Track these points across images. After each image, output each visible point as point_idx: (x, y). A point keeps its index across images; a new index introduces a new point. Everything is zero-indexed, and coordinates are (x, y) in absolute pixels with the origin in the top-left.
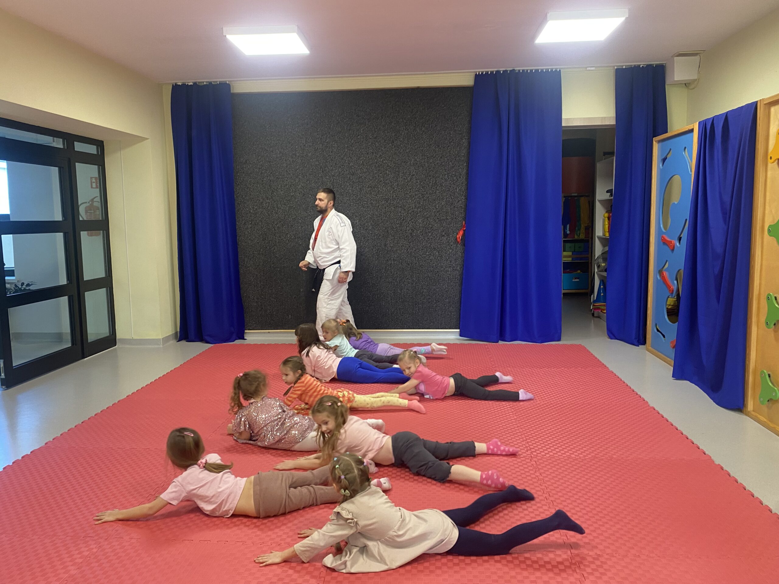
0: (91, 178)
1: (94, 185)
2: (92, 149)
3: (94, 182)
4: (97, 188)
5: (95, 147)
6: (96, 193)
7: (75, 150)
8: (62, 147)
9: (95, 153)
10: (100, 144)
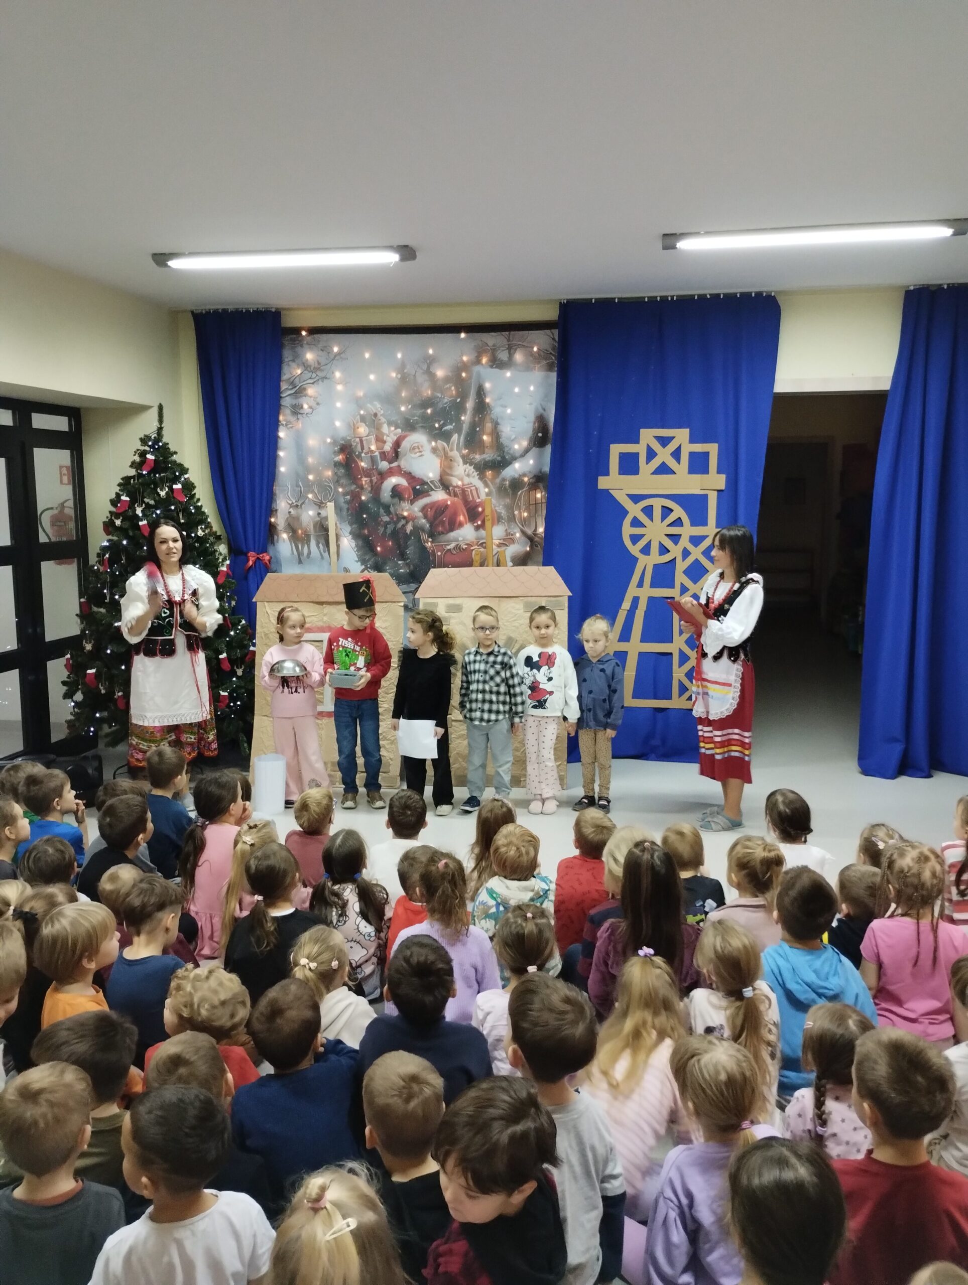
0: (61, 467)
1: (65, 479)
2: (60, 423)
3: (65, 475)
4: (69, 484)
5: (66, 419)
6: (67, 492)
7: (33, 427)
8: (12, 424)
9: (68, 430)
10: (73, 413)
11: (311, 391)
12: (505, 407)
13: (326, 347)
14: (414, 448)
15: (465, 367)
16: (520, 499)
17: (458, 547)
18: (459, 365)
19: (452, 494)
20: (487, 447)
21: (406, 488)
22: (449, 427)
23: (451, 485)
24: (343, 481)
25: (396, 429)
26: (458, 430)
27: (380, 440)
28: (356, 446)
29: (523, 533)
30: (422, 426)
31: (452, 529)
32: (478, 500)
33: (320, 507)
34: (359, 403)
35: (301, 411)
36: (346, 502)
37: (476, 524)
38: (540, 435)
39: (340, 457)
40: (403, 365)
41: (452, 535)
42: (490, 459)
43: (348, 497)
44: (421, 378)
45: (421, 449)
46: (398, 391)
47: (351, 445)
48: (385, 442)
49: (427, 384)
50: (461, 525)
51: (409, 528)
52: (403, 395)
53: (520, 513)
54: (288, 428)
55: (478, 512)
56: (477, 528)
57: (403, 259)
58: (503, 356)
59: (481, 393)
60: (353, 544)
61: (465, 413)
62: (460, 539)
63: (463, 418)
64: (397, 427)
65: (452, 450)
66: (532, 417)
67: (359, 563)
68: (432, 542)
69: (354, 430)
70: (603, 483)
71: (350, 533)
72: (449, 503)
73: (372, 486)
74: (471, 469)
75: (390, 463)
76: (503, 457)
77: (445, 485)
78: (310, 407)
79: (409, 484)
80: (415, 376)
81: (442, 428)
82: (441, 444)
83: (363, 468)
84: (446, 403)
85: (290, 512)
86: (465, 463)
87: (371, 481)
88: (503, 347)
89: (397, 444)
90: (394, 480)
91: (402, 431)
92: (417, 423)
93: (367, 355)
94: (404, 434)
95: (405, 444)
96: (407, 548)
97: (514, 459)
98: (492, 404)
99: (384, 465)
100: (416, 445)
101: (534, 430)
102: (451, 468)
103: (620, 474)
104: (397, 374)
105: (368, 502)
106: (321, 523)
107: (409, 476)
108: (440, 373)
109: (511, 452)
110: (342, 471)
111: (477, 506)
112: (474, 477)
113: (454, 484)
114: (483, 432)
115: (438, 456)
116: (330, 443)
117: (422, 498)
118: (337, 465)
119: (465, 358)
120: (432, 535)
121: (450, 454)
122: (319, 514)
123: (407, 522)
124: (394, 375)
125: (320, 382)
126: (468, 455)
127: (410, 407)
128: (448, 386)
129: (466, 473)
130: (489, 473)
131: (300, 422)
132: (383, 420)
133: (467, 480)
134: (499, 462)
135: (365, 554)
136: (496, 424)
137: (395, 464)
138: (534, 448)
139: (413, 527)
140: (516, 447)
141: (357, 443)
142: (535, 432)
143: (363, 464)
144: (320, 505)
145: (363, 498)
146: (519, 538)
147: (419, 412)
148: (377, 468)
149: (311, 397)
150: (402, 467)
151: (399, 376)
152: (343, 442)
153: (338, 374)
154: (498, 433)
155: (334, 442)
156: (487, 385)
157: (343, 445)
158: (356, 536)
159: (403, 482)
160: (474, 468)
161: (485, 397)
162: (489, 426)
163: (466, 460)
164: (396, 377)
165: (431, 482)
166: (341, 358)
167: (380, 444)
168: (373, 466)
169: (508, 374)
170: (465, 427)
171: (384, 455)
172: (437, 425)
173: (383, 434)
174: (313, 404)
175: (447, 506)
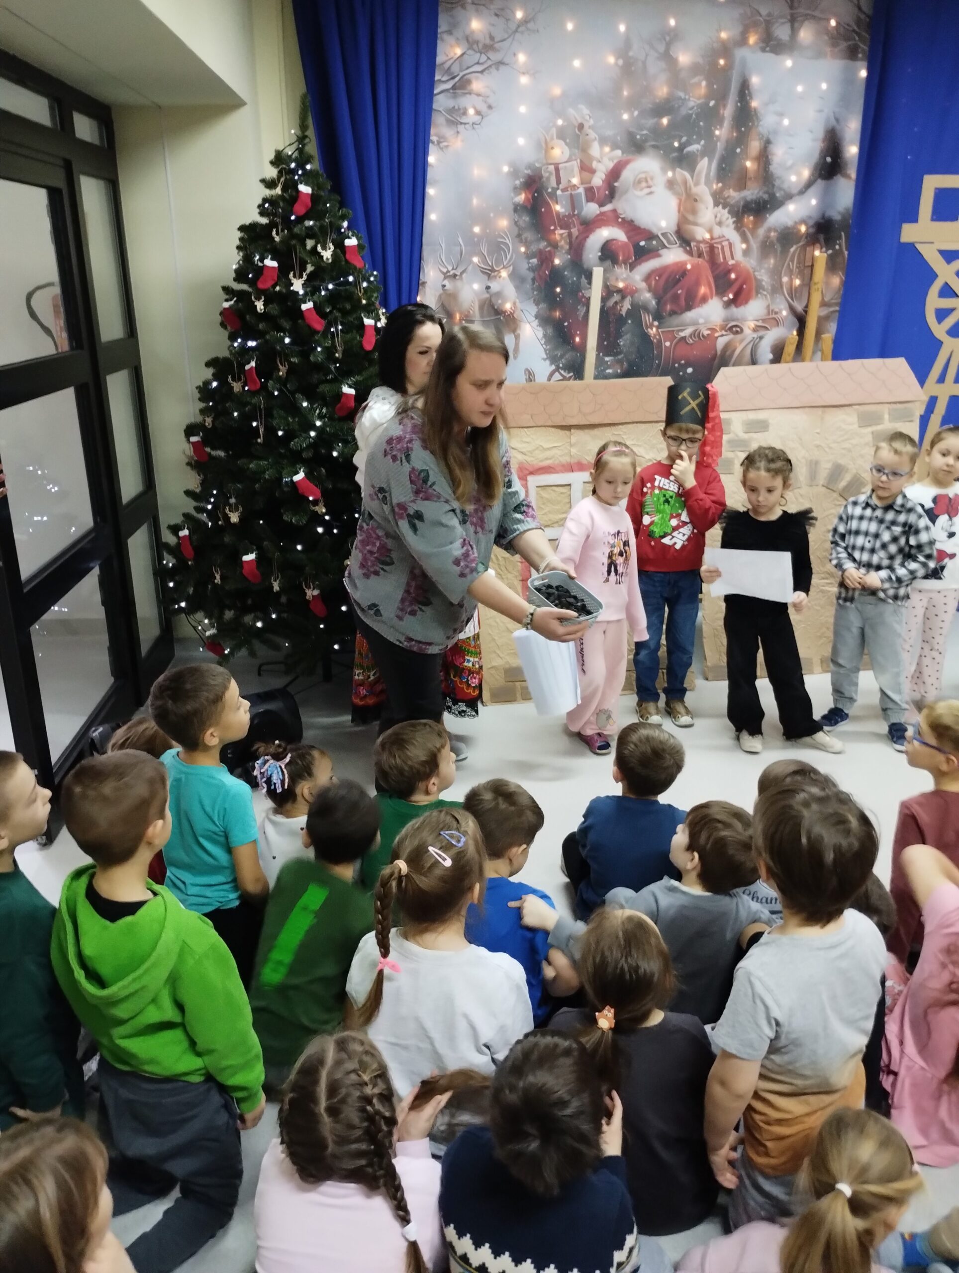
7: (77, 136)
10: (108, 119)
11: (477, 85)
12: (781, 115)
13: (502, 9)
14: (639, 182)
15: (726, 50)
16: (792, 261)
17: (696, 334)
18: (715, 45)
19: (695, 253)
20: (750, 179)
21: (625, 244)
22: (694, 148)
23: (694, 240)
24: (528, 235)
25: (613, 149)
26: (708, 151)
27: (586, 169)
28: (548, 179)
29: (792, 309)
30: (654, 147)
31: (689, 307)
32: (731, 262)
33: (489, 275)
34: (555, 106)
35: (464, 120)
36: (531, 269)
37: (725, 299)
38: (829, 159)
39: (521, 198)
40: (628, 43)
41: (690, 315)
42: (754, 197)
43: (534, 261)
44: (655, 67)
45: (650, 183)
46: (618, 90)
47: (541, 177)
48: (593, 172)
49: (663, 77)
50: (704, 300)
51: (627, 305)
52: (625, 93)
53: (791, 280)
54: (442, 149)
55: (729, 279)
56: (728, 304)
58: (782, 32)
59: (744, 91)
60: (540, 333)
61: (721, 126)
62: (701, 321)
63: (717, 132)
64: (615, 147)
65: (697, 184)
66: (820, 133)
67: (548, 362)
68: (658, 327)
69: (547, 151)
70: (909, 233)
71: (536, 317)
72: (689, 267)
73: (570, 244)
74: (724, 214)
75: (601, 205)
76: (772, 196)
77: (684, 239)
78: (478, 113)
79: (629, 238)
80: (644, 63)
81: (683, 150)
82: (682, 174)
83: (558, 214)
84: (692, 108)
85: (444, 286)
86: (716, 204)
87: (570, 235)
88: (781, 17)
89: (615, 174)
90: (605, 233)
91: (623, 153)
92: (646, 141)
93: (570, 26)
94: (626, 157)
95: (627, 175)
96: (619, 335)
97: (789, 197)
98: (761, 111)
99: (591, 209)
100: (643, 176)
101: (822, 152)
102: (694, 212)
103: (933, 220)
104: (617, 59)
105: (564, 267)
106: (490, 301)
107: (630, 226)
108: (684, 58)
109: (785, 186)
110: (526, 218)
111: (729, 272)
112: (728, 226)
113: (699, 237)
114: (745, 154)
115: (676, 193)
116: (509, 173)
117: (647, 260)
118: (517, 209)
119: (724, 35)
120: (658, 316)
121: (695, 190)
122: (488, 288)
123: (623, 298)
124: (611, 60)
125: (493, 70)
126: (721, 191)
127: (636, 113)
128: (695, 80)
129: (718, 219)
130: (749, 219)
131: (460, 137)
132: (593, 135)
133: (717, 231)
134: (765, 202)
135: (556, 348)
136: (767, 143)
137: (608, 207)
138: (819, 181)
139: (632, 305)
140: (793, 178)
141: (551, 173)
142: (824, 153)
143: (558, 208)
144: (490, 273)
145: (557, 261)
146: (786, 317)
147: (651, 122)
148: (578, 215)
149: (478, 95)
150: (620, 211)
151: (621, 62)
152: (528, 172)
153: (522, 58)
154: (767, 157)
155: (514, 173)
156: (755, 80)
157: (529, 175)
158: (544, 320)
159: (618, 235)
160: (729, 212)
161: (751, 98)
162: (755, 146)
163: (719, 200)
164: (616, 64)
165: (663, 234)
166: (528, 29)
167: (586, 175)
168: (573, 209)
169: (789, 63)
170: (720, 146)
171: (591, 193)
172: (676, 144)
173: (591, 158)
174: (483, 108)
175: (684, 273)
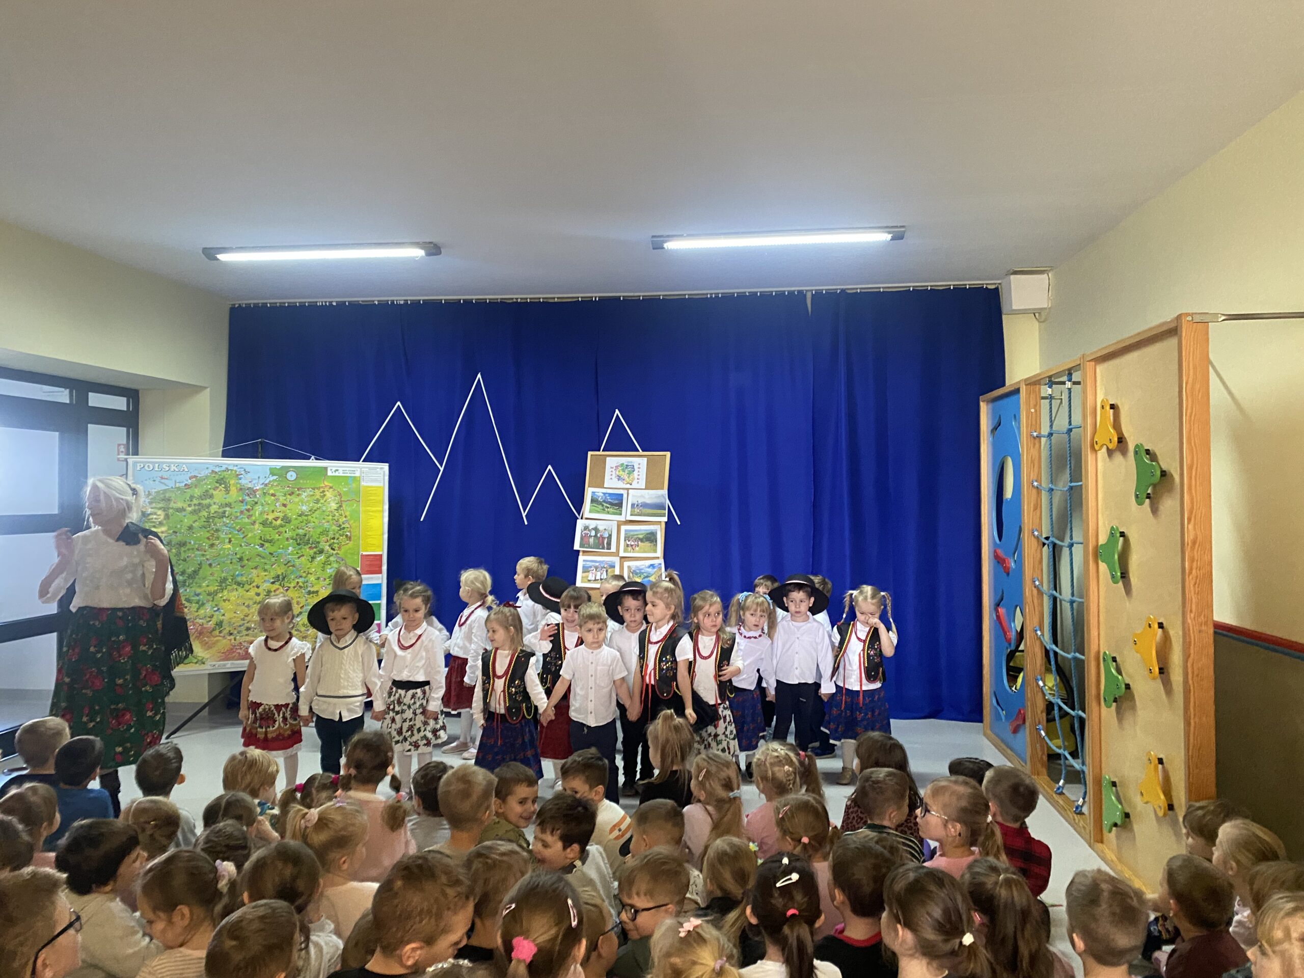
0: (118, 445)
2: (120, 403)
5: (124, 400)
7: (90, 404)
8: (68, 402)
9: (125, 409)
10: (132, 395)
57: (429, 254)
